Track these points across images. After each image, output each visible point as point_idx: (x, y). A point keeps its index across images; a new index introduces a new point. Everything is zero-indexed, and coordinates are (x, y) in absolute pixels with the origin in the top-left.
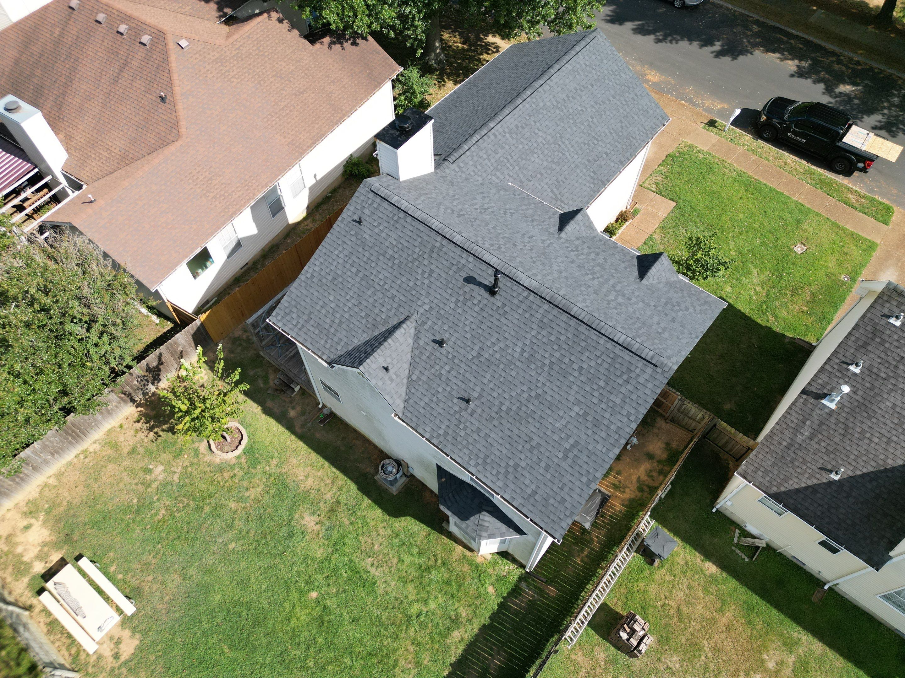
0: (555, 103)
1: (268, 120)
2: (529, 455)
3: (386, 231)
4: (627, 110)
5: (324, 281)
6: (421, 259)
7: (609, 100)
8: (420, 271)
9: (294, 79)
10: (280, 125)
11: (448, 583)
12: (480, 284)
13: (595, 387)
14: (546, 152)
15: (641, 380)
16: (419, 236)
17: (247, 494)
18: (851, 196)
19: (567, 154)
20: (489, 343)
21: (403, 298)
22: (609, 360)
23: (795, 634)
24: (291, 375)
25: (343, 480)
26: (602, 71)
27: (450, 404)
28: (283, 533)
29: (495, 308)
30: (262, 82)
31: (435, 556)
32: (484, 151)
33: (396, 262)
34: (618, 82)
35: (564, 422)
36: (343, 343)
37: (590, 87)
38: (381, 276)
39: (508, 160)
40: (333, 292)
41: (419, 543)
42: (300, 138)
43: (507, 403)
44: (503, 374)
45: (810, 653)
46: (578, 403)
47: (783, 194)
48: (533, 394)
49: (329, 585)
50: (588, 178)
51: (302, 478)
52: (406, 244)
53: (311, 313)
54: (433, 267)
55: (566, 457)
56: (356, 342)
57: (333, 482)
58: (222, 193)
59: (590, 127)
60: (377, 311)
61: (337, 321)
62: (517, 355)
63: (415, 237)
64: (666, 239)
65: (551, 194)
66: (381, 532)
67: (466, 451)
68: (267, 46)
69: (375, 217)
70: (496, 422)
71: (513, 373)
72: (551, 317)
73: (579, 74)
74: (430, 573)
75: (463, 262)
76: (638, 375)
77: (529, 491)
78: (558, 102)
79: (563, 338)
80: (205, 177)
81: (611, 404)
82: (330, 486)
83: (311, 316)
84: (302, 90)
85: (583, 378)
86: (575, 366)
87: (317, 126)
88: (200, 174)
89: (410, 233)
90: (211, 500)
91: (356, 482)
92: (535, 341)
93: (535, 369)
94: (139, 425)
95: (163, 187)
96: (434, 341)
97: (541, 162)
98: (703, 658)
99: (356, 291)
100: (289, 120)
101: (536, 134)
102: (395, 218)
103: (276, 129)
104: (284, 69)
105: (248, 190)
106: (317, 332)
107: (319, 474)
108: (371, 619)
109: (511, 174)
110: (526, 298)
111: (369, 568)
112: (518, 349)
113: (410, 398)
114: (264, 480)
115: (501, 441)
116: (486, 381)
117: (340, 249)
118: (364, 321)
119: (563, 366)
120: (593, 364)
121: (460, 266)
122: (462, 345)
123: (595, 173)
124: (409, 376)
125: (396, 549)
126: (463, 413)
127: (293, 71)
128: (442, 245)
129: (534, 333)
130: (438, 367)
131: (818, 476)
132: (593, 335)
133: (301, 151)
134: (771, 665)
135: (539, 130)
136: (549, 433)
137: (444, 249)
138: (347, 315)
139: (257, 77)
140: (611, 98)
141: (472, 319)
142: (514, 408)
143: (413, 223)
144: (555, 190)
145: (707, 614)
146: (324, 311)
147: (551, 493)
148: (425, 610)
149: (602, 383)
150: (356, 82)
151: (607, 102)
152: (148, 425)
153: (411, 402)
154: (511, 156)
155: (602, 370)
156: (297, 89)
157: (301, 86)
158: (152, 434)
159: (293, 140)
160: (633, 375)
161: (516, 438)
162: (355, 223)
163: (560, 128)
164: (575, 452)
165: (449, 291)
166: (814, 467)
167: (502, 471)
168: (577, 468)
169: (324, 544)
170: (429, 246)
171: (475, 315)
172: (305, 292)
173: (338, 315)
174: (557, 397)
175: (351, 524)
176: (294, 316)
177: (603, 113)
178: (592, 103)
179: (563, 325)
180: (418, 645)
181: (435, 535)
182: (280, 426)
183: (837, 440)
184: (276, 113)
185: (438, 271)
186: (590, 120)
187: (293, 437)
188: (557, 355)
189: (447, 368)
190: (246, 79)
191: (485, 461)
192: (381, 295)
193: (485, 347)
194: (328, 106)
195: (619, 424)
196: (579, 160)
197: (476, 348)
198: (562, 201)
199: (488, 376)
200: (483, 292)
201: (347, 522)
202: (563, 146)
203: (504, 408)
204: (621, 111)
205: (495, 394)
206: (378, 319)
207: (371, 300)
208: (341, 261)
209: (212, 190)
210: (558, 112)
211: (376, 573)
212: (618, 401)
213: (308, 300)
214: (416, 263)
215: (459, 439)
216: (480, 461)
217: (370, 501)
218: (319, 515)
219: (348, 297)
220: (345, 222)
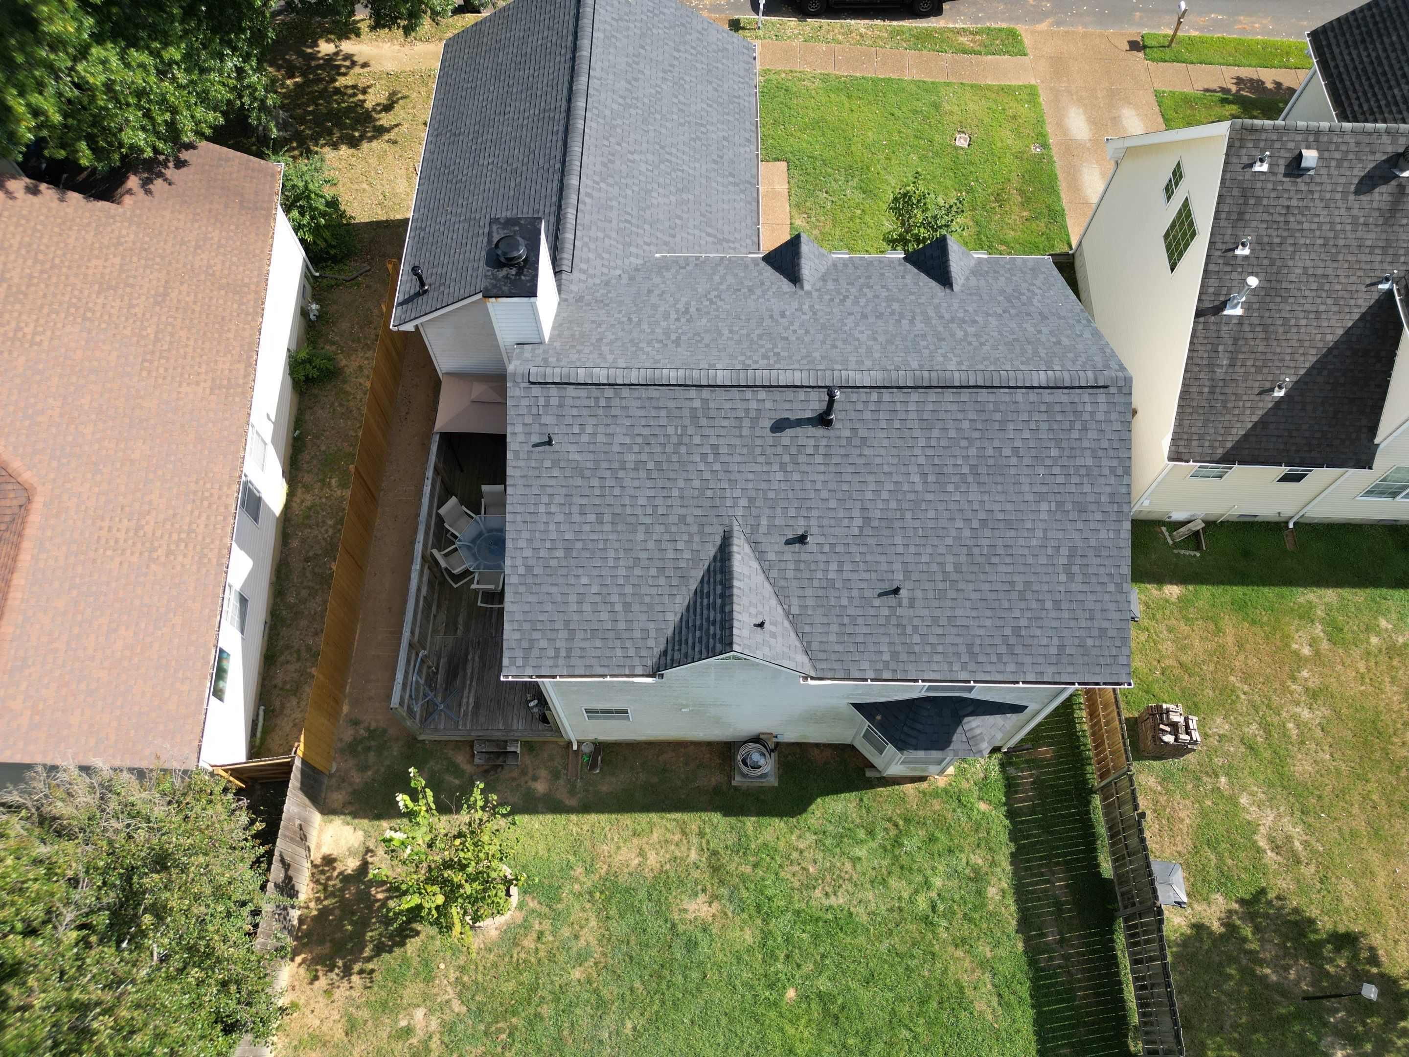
0: (621, 101)
1: (149, 372)
2: (1023, 605)
3: (601, 430)
4: (704, 60)
5: (554, 563)
6: (686, 440)
7: (675, 58)
8: (697, 458)
9: (135, 277)
10: (174, 369)
11: (932, 839)
12: (800, 423)
13: (1049, 462)
14: (661, 180)
15: (1100, 417)
16: (659, 408)
17: (582, 942)
18: (963, 39)
19: (685, 167)
20: (869, 496)
21: (698, 512)
22: (1044, 417)
23: (1301, 600)
24: (498, 735)
25: (693, 820)
26: (638, 18)
27: (872, 612)
28: (678, 953)
29: (844, 442)
30: (89, 315)
31: (890, 820)
32: (594, 228)
33: (651, 465)
34: (667, 25)
35: (1039, 534)
36: (652, 634)
37: (642, 51)
38: (642, 501)
39: (630, 222)
40: (581, 571)
41: (858, 821)
42: (222, 371)
43: (950, 559)
44: (917, 524)
45: (1329, 608)
46: (1041, 497)
47: (890, 79)
48: (975, 524)
49: (799, 966)
50: (731, 188)
51: (636, 862)
52: (646, 432)
53: (567, 623)
54: (713, 440)
55: (1071, 576)
56: (673, 618)
57: (684, 833)
58: (175, 537)
59: (683, 111)
60: (671, 554)
61: (619, 607)
62: (919, 487)
63: (653, 413)
64: (813, 219)
65: (709, 239)
66: (801, 846)
67: (937, 658)
68: (48, 247)
69: (569, 420)
70: (951, 594)
71: (931, 514)
72: (931, 407)
73: (616, 38)
74: (901, 845)
75: (753, 405)
76: (1092, 413)
77: (1054, 650)
78: (624, 98)
79: (966, 425)
80: (127, 531)
81: (1083, 471)
82: (685, 841)
83: (572, 626)
84: (161, 289)
85: (1026, 461)
86: (1007, 452)
87: (231, 335)
88: (114, 530)
89: (643, 413)
90: (540, 993)
91: (715, 809)
92: (929, 452)
93: (957, 488)
94: (322, 983)
95: (74, 593)
96: (788, 542)
97: (667, 201)
98: (1243, 697)
99: (617, 545)
100: (182, 351)
101: (633, 161)
102: (602, 402)
103: (173, 378)
104: (108, 271)
105: (210, 506)
106: (598, 644)
107: (655, 837)
108: (885, 961)
109: (647, 240)
110: (879, 401)
111: (826, 903)
112: (916, 478)
113: (809, 643)
114: (588, 906)
115: (974, 613)
116: (900, 550)
117: (545, 499)
118: (662, 581)
119: (991, 462)
120: (1026, 434)
121: (753, 414)
122: (832, 522)
123: (733, 176)
124: (787, 613)
125: (838, 850)
126: (899, 612)
127: (122, 265)
128: (705, 401)
129: (922, 443)
130: (820, 575)
131: (1261, 405)
132: (1003, 396)
133: (240, 390)
134: (1306, 651)
135: (632, 153)
136: (1030, 560)
137: (712, 404)
138: (629, 590)
139: (73, 310)
140: (676, 54)
141: (822, 478)
142: (963, 559)
143: (636, 394)
144: (709, 230)
145: (1210, 646)
146: (587, 607)
147: (1083, 633)
148: (934, 895)
149: (1054, 453)
150: (232, 227)
151: (675, 63)
152: (337, 970)
153: (815, 646)
154: (629, 214)
155: (1043, 435)
156: (153, 292)
157: (154, 282)
158: (355, 978)
159: (214, 380)
160: (1086, 417)
161: (993, 596)
162: (540, 448)
163: (652, 134)
164: (1078, 561)
165: (761, 459)
166: (1252, 397)
167: (1003, 649)
168: (1094, 579)
169: (744, 921)
170: (686, 413)
171: (822, 468)
172: (533, 599)
173: (615, 598)
174: (1009, 507)
175: (755, 866)
176: (543, 644)
177: (682, 82)
178: (661, 75)
179: (954, 407)
180: (964, 941)
181: (868, 795)
182: (541, 817)
183: (1261, 348)
184: (153, 352)
185: (722, 441)
186: (676, 101)
187: (574, 817)
188: (973, 452)
189: (834, 566)
190: (59, 325)
191: (971, 653)
192: (662, 528)
193: (868, 505)
194: (223, 292)
195: (1108, 489)
196: (704, 167)
197: (856, 513)
198: (728, 241)
199: (898, 540)
200: (811, 430)
201: (748, 869)
202: (673, 159)
203: (950, 568)
204: (699, 66)
205: (925, 558)
206: (682, 564)
207: (651, 545)
208: (560, 518)
209: (156, 544)
210: (633, 111)
211: (839, 900)
212: (1089, 462)
213: (549, 607)
214: (683, 450)
215: (917, 649)
216: (965, 658)
217: (753, 819)
218: (704, 890)
219: (611, 563)
220: (523, 455)
